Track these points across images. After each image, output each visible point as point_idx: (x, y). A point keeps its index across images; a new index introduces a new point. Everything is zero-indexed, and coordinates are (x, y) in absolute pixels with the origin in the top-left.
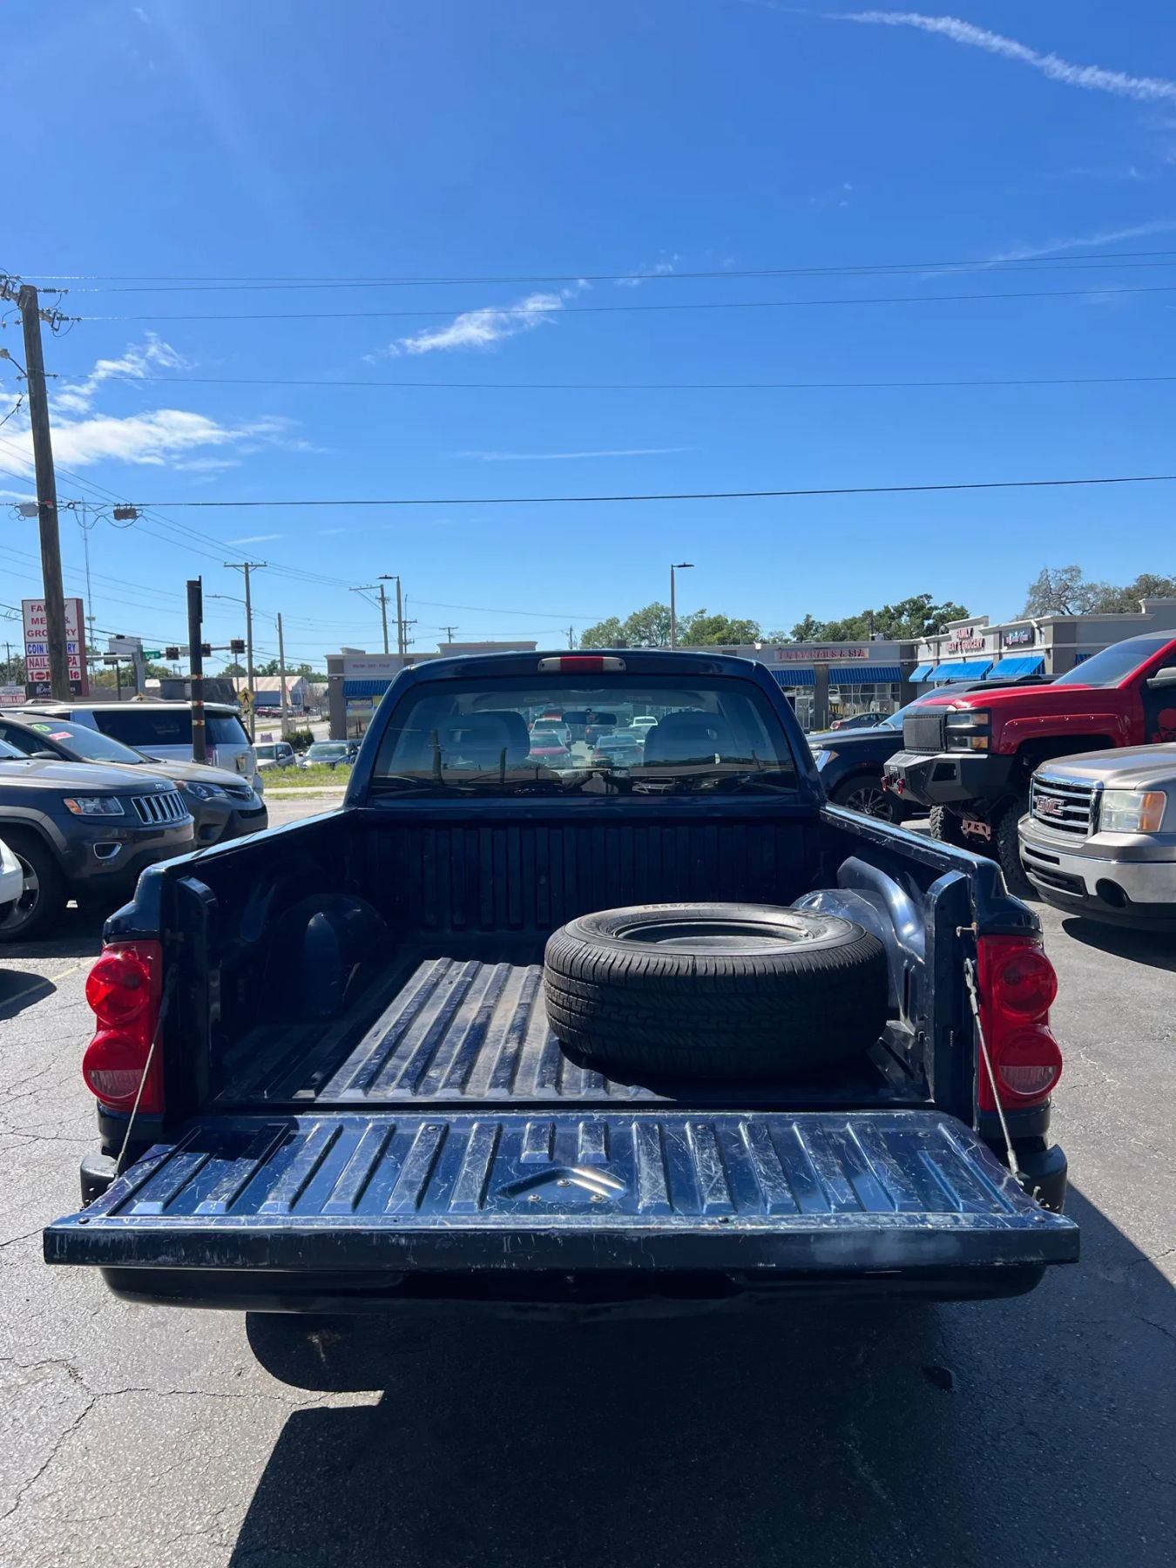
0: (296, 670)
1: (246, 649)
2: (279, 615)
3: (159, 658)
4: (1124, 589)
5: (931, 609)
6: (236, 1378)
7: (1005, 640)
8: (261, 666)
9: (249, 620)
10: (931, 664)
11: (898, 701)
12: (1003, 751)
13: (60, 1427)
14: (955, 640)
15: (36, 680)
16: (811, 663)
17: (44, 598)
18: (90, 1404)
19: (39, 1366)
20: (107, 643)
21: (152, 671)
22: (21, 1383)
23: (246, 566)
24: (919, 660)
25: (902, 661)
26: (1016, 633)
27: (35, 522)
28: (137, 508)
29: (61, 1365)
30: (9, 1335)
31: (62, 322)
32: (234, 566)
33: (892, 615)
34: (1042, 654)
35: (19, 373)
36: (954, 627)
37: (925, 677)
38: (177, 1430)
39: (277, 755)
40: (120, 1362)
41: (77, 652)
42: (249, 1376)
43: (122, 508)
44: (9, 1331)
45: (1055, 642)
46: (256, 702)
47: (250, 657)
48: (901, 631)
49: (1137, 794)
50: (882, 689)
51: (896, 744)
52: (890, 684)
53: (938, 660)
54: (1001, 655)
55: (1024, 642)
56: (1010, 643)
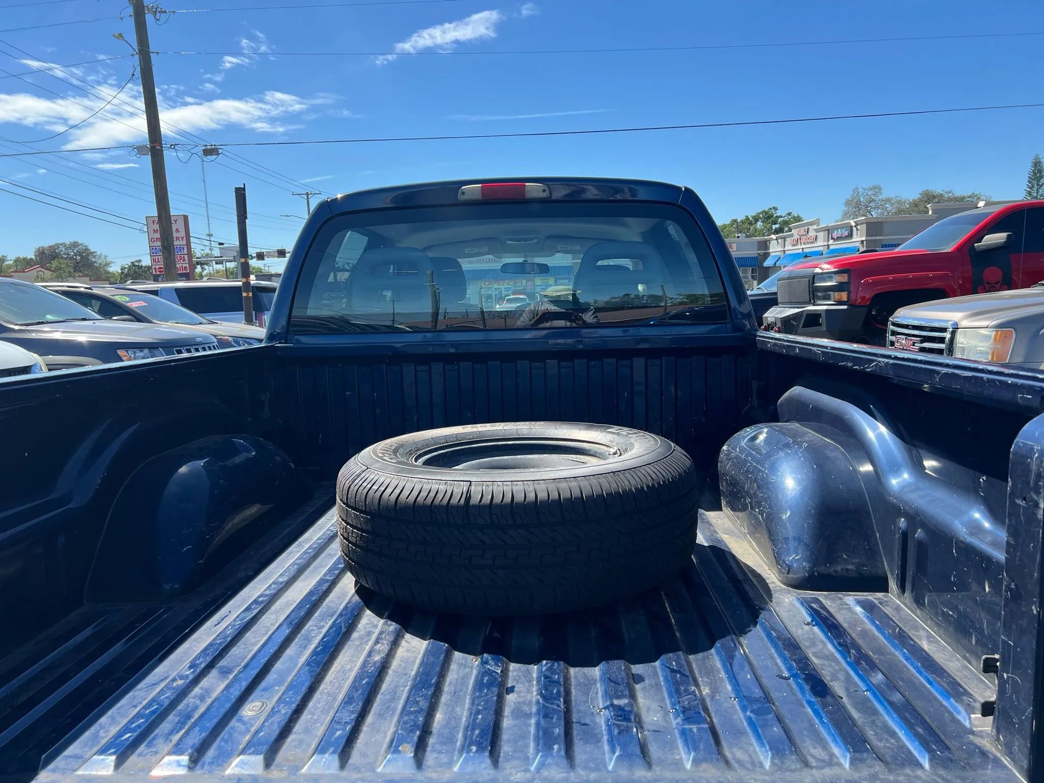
4: (911, 201)
5: (777, 217)
7: (832, 235)
10: (779, 254)
11: (756, 280)
12: (860, 303)
14: (796, 237)
15: (158, 273)
17: (157, 215)
23: (307, 194)
24: (770, 251)
25: (759, 252)
26: (840, 230)
27: (148, 159)
28: (219, 147)
31: (162, 14)
33: (750, 222)
34: (858, 244)
35: (133, 52)
36: (796, 227)
37: (775, 263)
41: (186, 253)
43: (209, 147)
45: (868, 235)
48: (756, 232)
49: (989, 331)
50: (745, 272)
51: (771, 301)
52: (751, 268)
53: (784, 251)
54: (828, 245)
55: (846, 236)
56: (835, 238)
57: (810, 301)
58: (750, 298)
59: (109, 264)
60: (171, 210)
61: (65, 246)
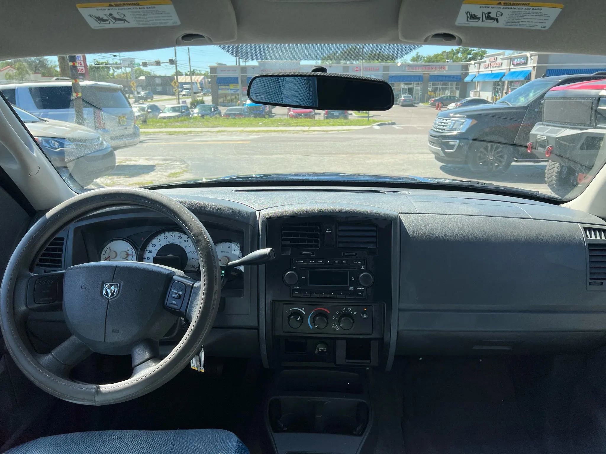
0: (203, 74)
1: (175, 63)
3: (141, 66)
7: (513, 63)
10: (475, 73)
11: (458, 90)
14: (488, 62)
16: (422, 72)
24: (469, 71)
25: (462, 72)
26: (519, 59)
33: (454, 53)
34: (531, 69)
37: (472, 80)
41: (82, 60)
45: (538, 63)
47: (176, 66)
48: (457, 60)
50: (451, 85)
52: (455, 83)
53: (479, 72)
54: (510, 69)
55: (523, 63)
56: (515, 64)
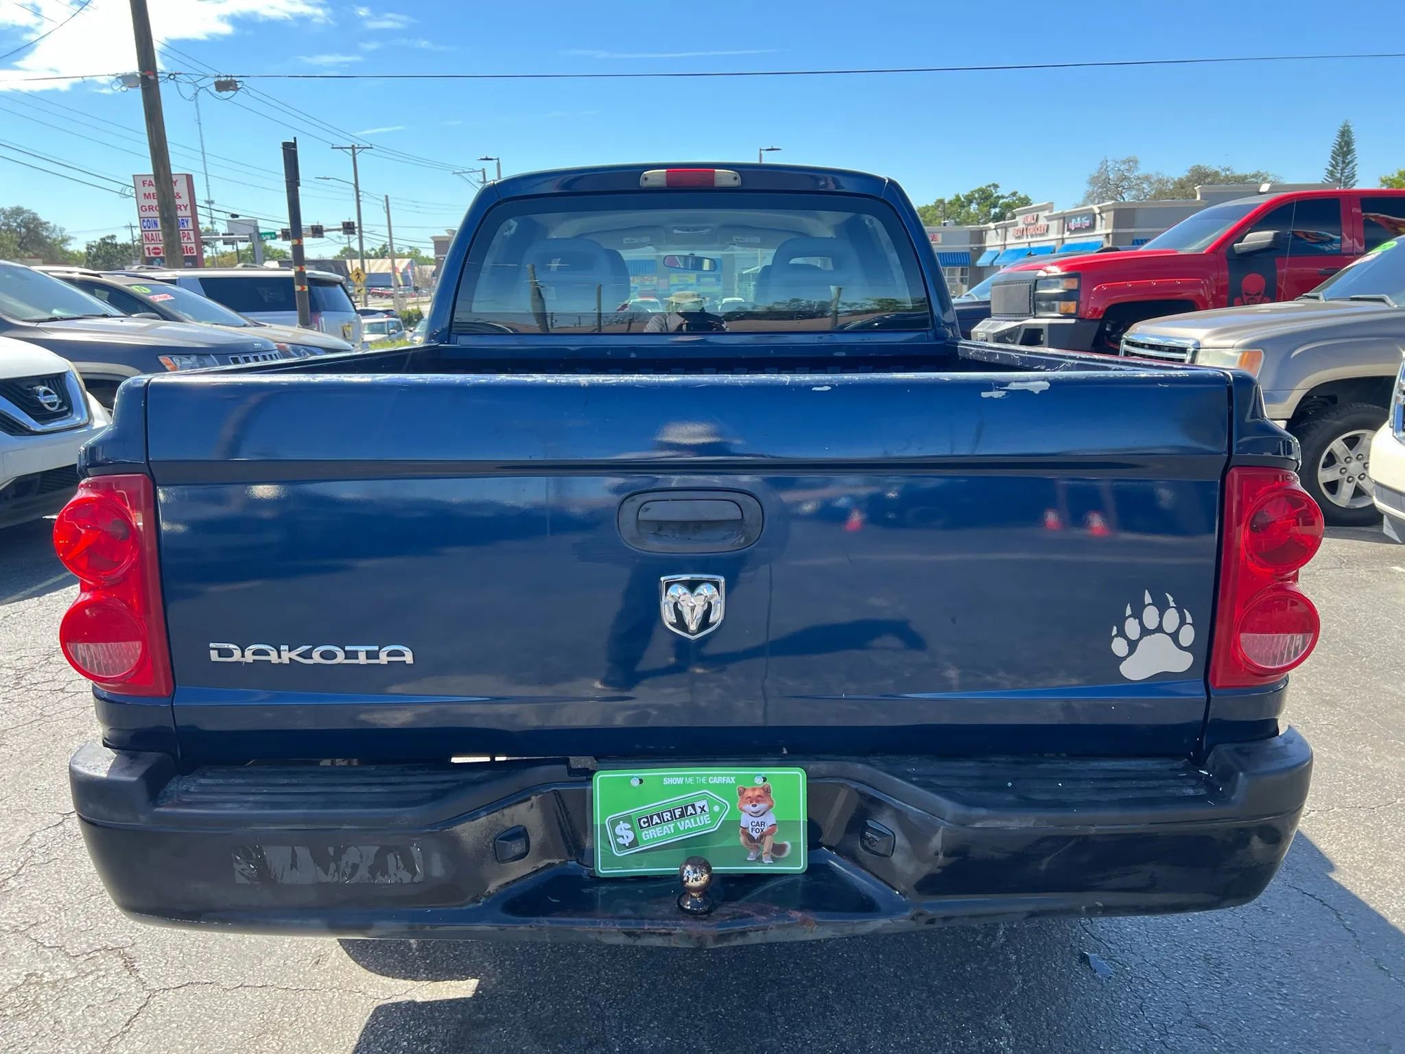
0: (406, 254)
1: (357, 230)
2: (387, 197)
3: (275, 238)
4: (1176, 180)
5: (999, 197)
6: (313, 967)
7: (1068, 226)
8: (373, 249)
9: (358, 201)
10: (998, 249)
11: (966, 283)
12: (1091, 316)
13: (107, 1031)
14: (1021, 226)
15: (152, 255)
17: (152, 173)
18: (144, 1003)
19: (91, 955)
20: (225, 223)
21: (270, 253)
22: (69, 976)
23: (353, 148)
24: (987, 245)
25: (972, 246)
26: (1079, 219)
28: (237, 79)
29: (116, 954)
30: (63, 918)
32: (341, 148)
33: (961, 203)
34: (1102, 239)
36: (1021, 213)
37: (993, 261)
38: (241, 1033)
39: (388, 331)
40: (184, 950)
41: (192, 228)
42: (328, 965)
43: (223, 79)
44: (63, 914)
45: (1116, 226)
46: (369, 283)
47: (361, 238)
48: (969, 218)
49: (1235, 353)
50: (952, 273)
51: (982, 312)
52: (960, 268)
53: (1005, 245)
54: (1063, 239)
55: (1086, 227)
56: (1073, 229)
57: (1030, 312)
58: (956, 308)
59: (67, 240)
60: (172, 167)
61: (4, 213)
